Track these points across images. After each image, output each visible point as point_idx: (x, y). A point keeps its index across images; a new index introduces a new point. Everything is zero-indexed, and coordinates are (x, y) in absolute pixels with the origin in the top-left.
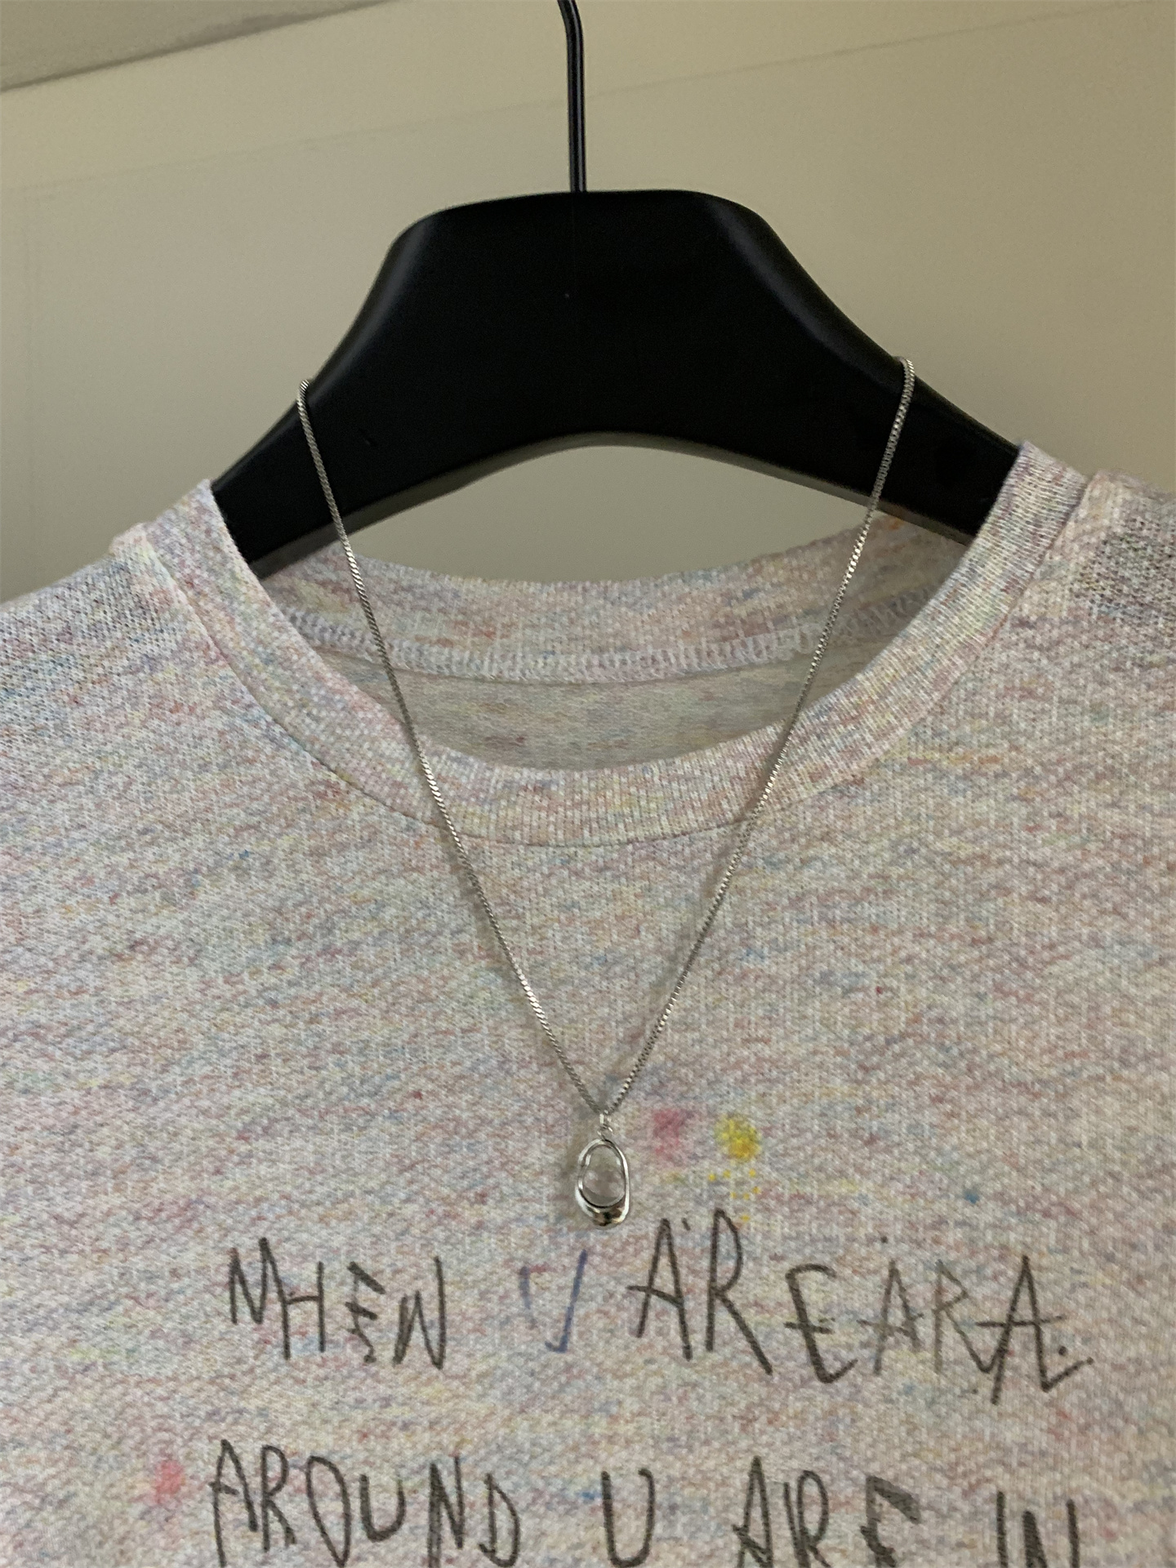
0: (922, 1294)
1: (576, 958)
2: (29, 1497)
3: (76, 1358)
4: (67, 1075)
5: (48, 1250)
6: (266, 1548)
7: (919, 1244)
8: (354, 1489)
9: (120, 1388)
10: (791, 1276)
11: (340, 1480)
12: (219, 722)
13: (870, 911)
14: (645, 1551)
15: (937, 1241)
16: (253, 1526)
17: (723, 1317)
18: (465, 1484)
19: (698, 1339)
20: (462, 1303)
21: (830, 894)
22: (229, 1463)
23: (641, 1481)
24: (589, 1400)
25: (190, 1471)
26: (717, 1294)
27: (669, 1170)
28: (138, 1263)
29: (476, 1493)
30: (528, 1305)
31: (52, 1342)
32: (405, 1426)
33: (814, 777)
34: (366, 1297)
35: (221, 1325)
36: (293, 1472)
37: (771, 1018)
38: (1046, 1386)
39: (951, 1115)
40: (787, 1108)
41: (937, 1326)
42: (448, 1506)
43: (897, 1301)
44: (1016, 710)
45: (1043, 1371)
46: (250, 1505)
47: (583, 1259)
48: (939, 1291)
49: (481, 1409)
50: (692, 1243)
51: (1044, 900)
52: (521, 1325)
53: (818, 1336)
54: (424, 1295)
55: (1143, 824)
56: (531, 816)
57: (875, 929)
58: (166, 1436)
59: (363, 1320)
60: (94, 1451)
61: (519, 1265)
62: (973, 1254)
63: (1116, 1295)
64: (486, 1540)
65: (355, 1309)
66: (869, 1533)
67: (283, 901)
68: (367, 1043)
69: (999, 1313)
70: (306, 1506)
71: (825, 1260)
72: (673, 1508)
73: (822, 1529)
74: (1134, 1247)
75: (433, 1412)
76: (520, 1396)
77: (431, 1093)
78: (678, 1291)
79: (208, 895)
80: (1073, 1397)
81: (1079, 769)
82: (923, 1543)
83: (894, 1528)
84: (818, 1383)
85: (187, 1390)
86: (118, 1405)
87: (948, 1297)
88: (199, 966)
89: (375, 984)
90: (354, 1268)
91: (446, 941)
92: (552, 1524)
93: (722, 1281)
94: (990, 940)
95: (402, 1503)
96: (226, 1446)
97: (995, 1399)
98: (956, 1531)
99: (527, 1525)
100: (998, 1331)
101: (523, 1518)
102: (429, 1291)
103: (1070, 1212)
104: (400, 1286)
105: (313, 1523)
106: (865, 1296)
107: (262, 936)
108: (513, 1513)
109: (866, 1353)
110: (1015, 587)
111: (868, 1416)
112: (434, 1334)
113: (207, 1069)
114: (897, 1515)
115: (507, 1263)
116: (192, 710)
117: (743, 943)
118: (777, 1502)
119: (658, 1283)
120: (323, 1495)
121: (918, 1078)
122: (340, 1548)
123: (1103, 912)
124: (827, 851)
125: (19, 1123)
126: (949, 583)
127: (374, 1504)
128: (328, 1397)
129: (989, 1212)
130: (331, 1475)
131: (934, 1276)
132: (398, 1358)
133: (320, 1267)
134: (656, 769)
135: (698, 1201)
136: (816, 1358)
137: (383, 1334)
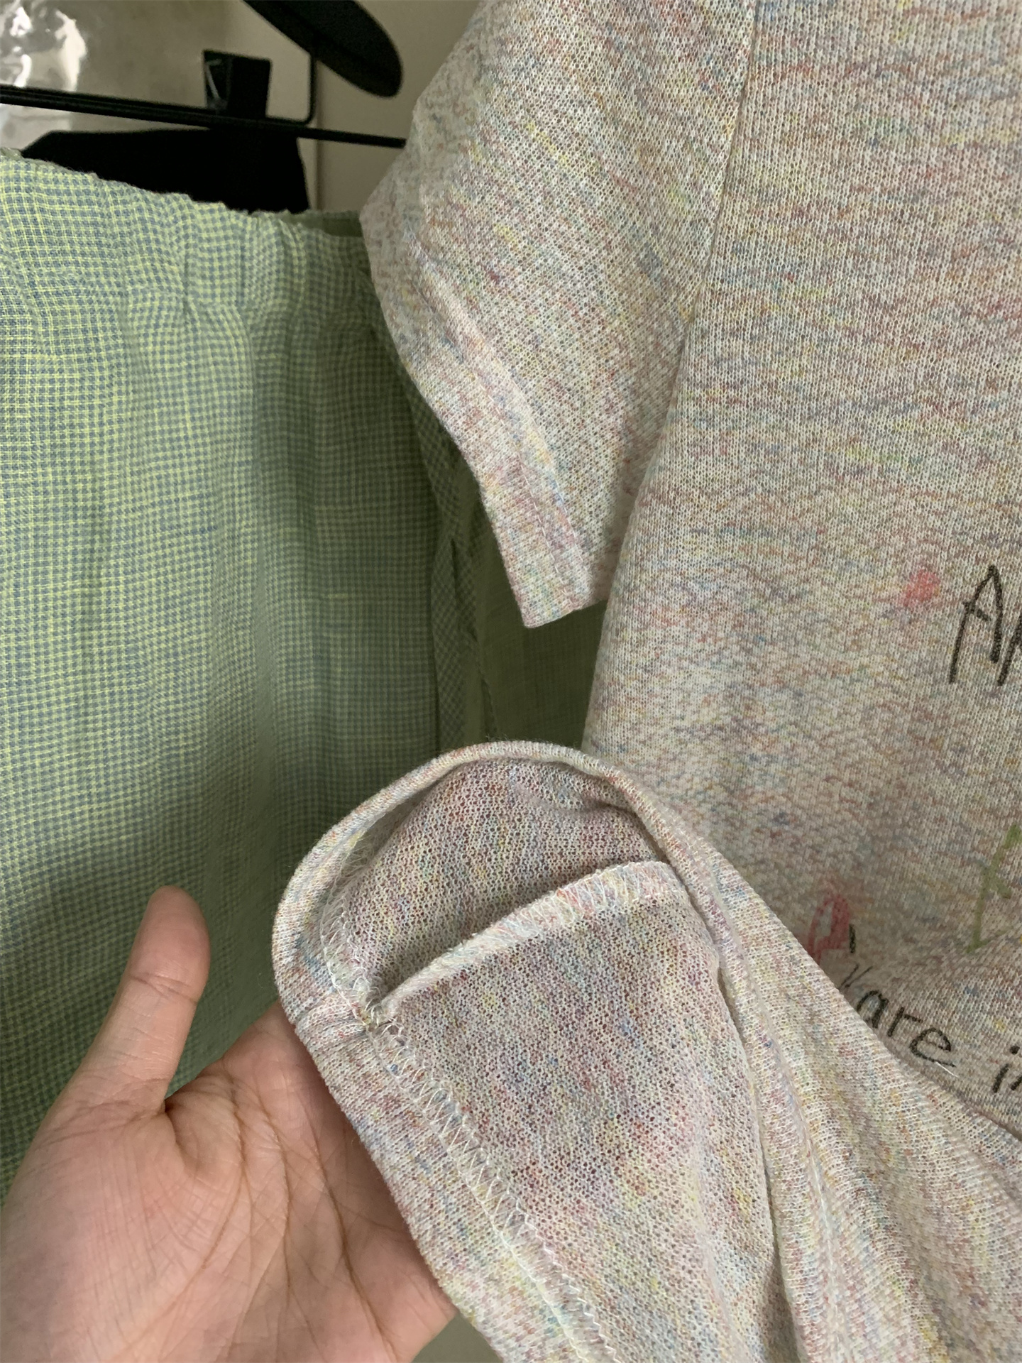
6: (1000, 682)
16: (995, 659)
25: (946, 585)
46: (998, 637)
58: (929, 547)
96: (993, 571)
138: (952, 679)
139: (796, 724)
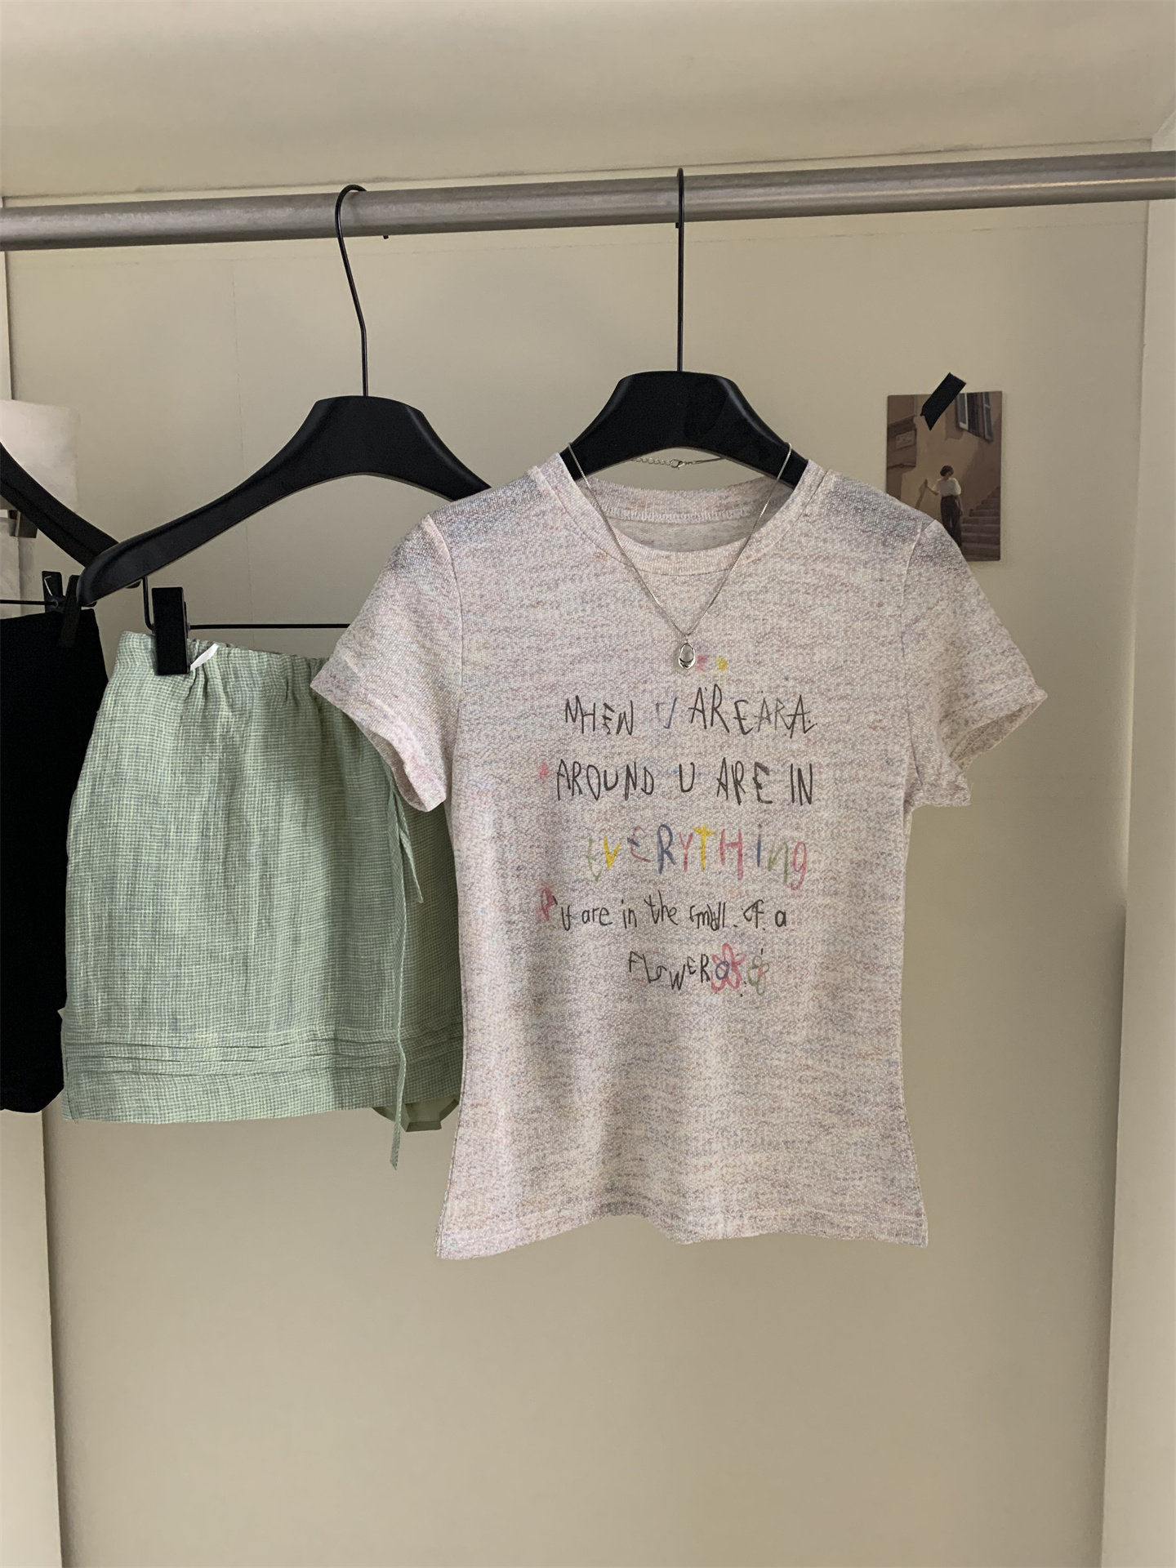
0: (772, 708)
1: (676, 609)
2: (498, 780)
3: (516, 733)
4: (516, 643)
5: (508, 699)
6: (573, 795)
7: (772, 693)
8: (602, 775)
9: (529, 743)
10: (736, 703)
11: (598, 772)
12: (566, 533)
13: (761, 597)
14: (692, 787)
15: (776, 692)
16: (569, 788)
17: (716, 715)
18: (637, 770)
19: (708, 723)
20: (638, 715)
21: (750, 592)
22: (563, 767)
23: (691, 766)
24: (676, 743)
25: (551, 768)
26: (714, 709)
27: (702, 673)
28: (536, 703)
29: (641, 773)
30: (658, 714)
31: (508, 729)
32: (619, 754)
33: (748, 558)
34: (608, 713)
35: (562, 723)
36: (582, 770)
37: (732, 628)
38: (805, 732)
39: (782, 655)
40: (736, 654)
41: (776, 717)
42: (632, 778)
43: (765, 710)
44: (803, 540)
45: (804, 728)
46: (568, 781)
47: (676, 700)
48: (777, 706)
49: (643, 747)
50: (708, 695)
51: (808, 594)
52: (656, 721)
53: (742, 721)
55: (835, 572)
56: (664, 566)
57: (763, 602)
58: (543, 757)
59: (607, 721)
60: (519, 763)
61: (656, 703)
62: (786, 694)
63: (824, 704)
64: (643, 787)
65: (605, 718)
66: (755, 779)
67: (586, 590)
68: (611, 634)
69: (793, 712)
70: (586, 781)
71: (746, 698)
72: (700, 774)
73: (742, 778)
74: (829, 690)
75: (628, 749)
76: (655, 743)
77: (631, 650)
78: (703, 709)
79: (562, 587)
80: (812, 734)
81: (819, 557)
82: (769, 781)
83: (762, 777)
84: (742, 735)
85: (551, 743)
86: (528, 748)
87: (779, 708)
88: (560, 610)
89: (614, 616)
90: (605, 704)
91: (636, 603)
92: (664, 781)
93: (716, 706)
94: (794, 605)
95: (617, 778)
96: (562, 761)
97: (791, 737)
98: (779, 777)
99: (656, 781)
100: (793, 717)
101: (655, 779)
102: (628, 711)
103: (813, 681)
104: (619, 710)
105: (588, 787)
106: (756, 710)
107: (579, 600)
108: (652, 778)
109: (756, 725)
110: (804, 505)
111: (755, 744)
112: (629, 725)
113: (561, 642)
114: (763, 774)
115: (652, 702)
116: (557, 529)
117: (726, 606)
118: (729, 771)
119: (697, 707)
120: (592, 777)
121: (773, 645)
122: (597, 794)
123: (824, 597)
124: (750, 579)
125: (500, 658)
126: (787, 503)
127: (608, 779)
128: (595, 745)
129: (791, 683)
130: (595, 771)
131: (775, 702)
132: (618, 732)
133: (595, 704)
134: (702, 553)
135: (710, 682)
136: (742, 728)
137: (613, 725)
138: (559, 799)
139: (516, 829)
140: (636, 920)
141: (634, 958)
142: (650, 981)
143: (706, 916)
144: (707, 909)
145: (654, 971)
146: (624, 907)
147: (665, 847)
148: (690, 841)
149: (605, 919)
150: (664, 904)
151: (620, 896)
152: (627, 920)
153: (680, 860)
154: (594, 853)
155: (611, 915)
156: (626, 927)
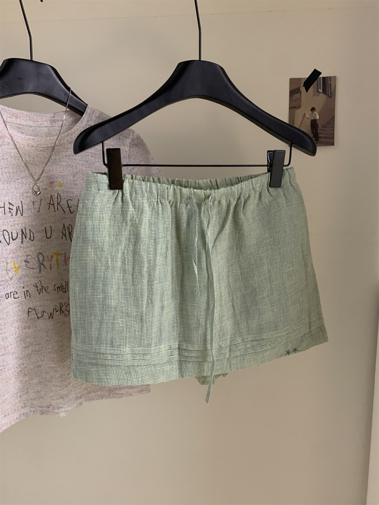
8: (10, 234)
10: (67, 201)
11: (8, 233)
14: (51, 236)
17: (59, 206)
18: (26, 231)
19: (56, 209)
20: (25, 207)
23: (50, 228)
26: (58, 204)
27: (51, 188)
30: (34, 206)
32: (17, 224)
34: (11, 207)
36: (1, 232)
37: (63, 170)
40: (66, 181)
42: (24, 234)
47: (41, 200)
49: (28, 221)
50: (55, 198)
51: (93, 157)
52: (33, 209)
53: (70, 208)
54: (20, 206)
57: (75, 160)
59: (11, 210)
61: (33, 201)
64: (30, 238)
65: (10, 209)
70: (2, 237)
71: (71, 199)
72: (54, 231)
73: (72, 232)
75: (21, 222)
76: (33, 219)
77: (20, 179)
78: (53, 203)
84: (71, 214)
90: (9, 203)
92: (38, 235)
93: (59, 202)
95: (17, 235)
101: (35, 234)
102: (20, 205)
104: (16, 205)
105: (4, 239)
108: (33, 234)
109: (76, 210)
112: (21, 211)
115: (31, 201)
118: (66, 229)
119: (51, 203)
120: (5, 235)
122: (8, 242)
124: (69, 150)
127: (13, 235)
128: (6, 221)
130: (7, 232)
132: (16, 215)
133: (4, 203)
135: (55, 192)
136: (70, 211)
137: (14, 212)
140: (30, 294)
141: (30, 310)
142: (38, 318)
143: (61, 288)
144: (61, 285)
145: (40, 314)
146: (25, 290)
147: (41, 262)
148: (51, 259)
149: (16, 296)
150: (42, 286)
151: (23, 285)
152: (26, 295)
153: (48, 266)
154: (9, 268)
155: (19, 294)
156: (25, 298)
